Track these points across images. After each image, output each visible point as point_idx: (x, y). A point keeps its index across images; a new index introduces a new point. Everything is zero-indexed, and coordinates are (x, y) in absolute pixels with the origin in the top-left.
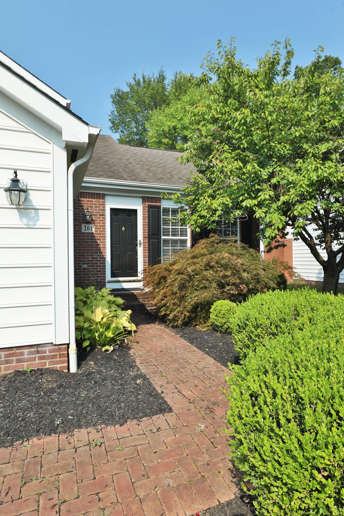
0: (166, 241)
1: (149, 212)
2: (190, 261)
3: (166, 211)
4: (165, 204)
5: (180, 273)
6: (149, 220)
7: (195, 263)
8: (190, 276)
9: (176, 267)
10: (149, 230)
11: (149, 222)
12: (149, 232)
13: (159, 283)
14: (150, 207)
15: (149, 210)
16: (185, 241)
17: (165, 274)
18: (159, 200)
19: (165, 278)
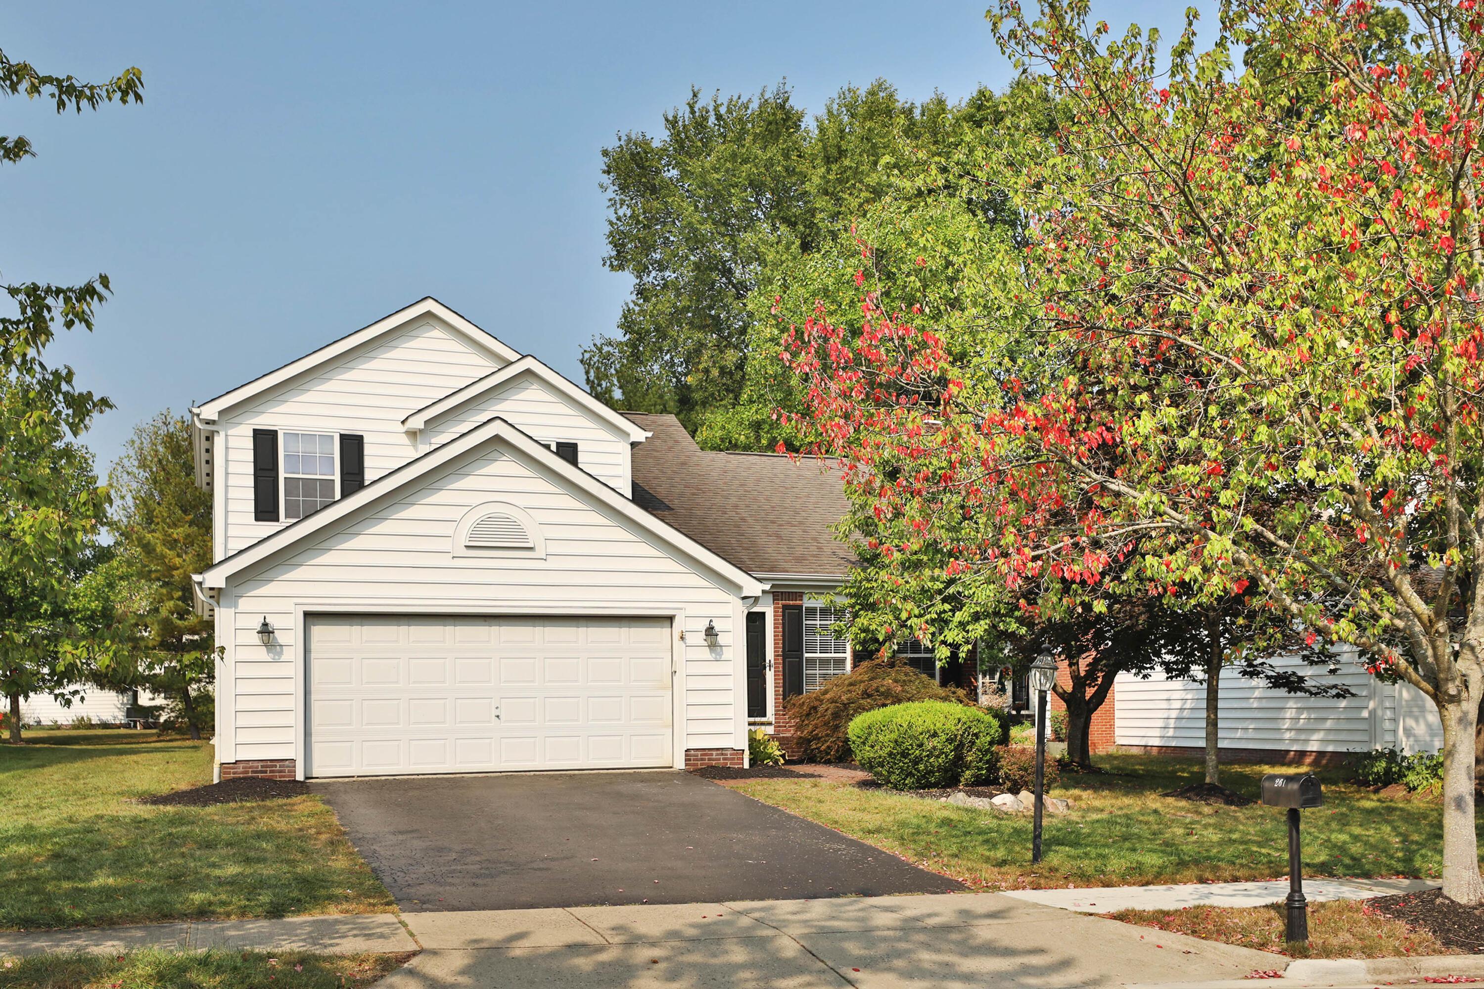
0: (812, 661)
1: (783, 616)
2: (845, 689)
3: (812, 611)
4: (808, 602)
5: (833, 701)
6: (784, 628)
7: (850, 691)
8: (845, 705)
9: (828, 696)
10: (784, 644)
11: (784, 632)
12: (784, 647)
13: (808, 715)
14: (785, 607)
15: (783, 612)
16: (843, 661)
17: (817, 703)
18: (800, 596)
19: (815, 708)
